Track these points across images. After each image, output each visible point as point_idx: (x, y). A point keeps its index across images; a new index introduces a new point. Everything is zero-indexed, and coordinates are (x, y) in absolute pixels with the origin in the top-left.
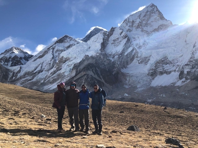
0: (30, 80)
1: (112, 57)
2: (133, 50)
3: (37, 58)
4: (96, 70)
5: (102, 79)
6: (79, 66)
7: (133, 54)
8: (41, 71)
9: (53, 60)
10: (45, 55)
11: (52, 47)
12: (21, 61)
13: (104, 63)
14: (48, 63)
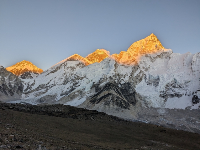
0: (44, 93)
1: (123, 77)
2: (141, 72)
3: (50, 73)
4: (117, 90)
5: (125, 99)
6: (99, 84)
7: (141, 76)
8: (54, 85)
9: (65, 76)
10: (57, 70)
11: (64, 64)
12: (31, 73)
13: (120, 83)
14: (60, 78)
